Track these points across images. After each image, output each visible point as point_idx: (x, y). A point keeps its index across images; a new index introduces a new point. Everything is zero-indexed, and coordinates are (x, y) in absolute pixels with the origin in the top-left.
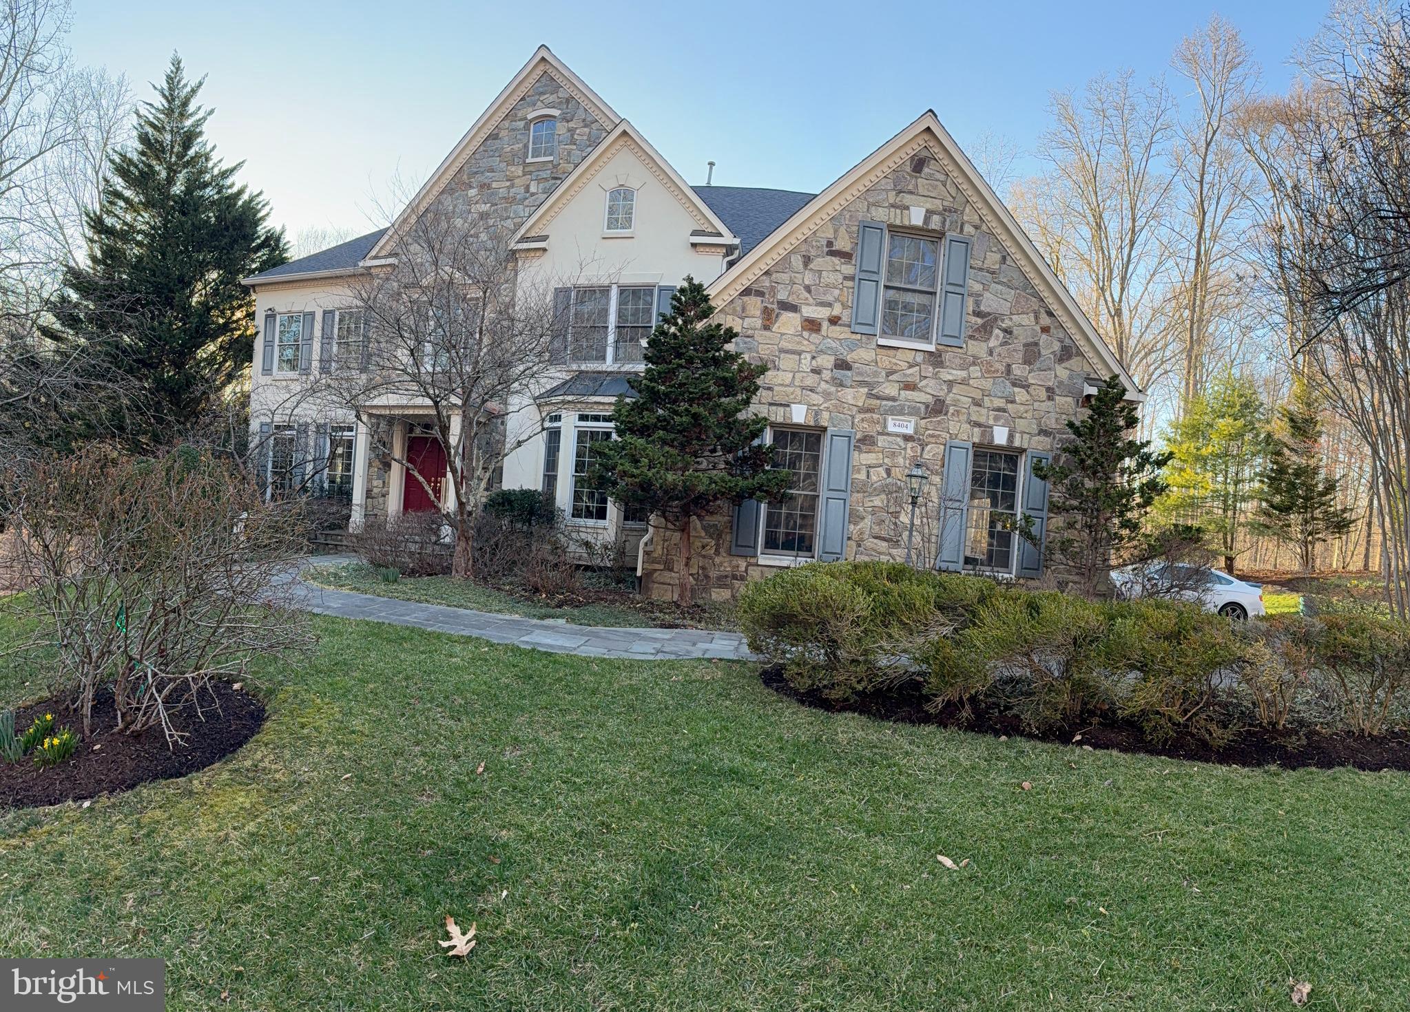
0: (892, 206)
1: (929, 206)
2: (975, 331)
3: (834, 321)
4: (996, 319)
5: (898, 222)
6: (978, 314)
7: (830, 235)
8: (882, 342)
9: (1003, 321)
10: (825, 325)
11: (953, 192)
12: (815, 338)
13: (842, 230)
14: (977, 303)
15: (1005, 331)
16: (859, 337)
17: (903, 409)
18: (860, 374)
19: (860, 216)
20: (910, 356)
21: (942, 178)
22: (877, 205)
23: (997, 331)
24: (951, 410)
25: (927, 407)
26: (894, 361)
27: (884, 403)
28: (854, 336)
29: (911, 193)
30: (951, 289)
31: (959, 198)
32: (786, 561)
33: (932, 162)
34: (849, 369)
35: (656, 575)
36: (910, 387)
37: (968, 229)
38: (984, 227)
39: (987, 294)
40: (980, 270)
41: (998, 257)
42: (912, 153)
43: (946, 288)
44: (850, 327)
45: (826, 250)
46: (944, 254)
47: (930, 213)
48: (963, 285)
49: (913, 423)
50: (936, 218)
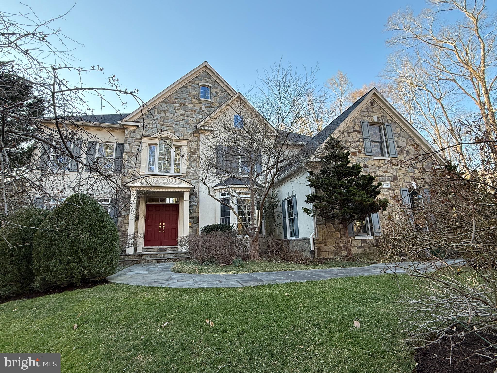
0: (368, 116)
1: (377, 115)
2: (399, 152)
3: (360, 152)
4: (403, 148)
5: (371, 121)
6: (398, 147)
7: (353, 125)
8: (375, 158)
9: (405, 148)
10: (358, 153)
11: (383, 111)
12: (356, 158)
13: (356, 124)
14: (397, 144)
15: (407, 151)
16: (368, 156)
17: (385, 179)
18: (371, 169)
19: (360, 119)
20: (383, 162)
21: (379, 107)
22: (364, 116)
23: (405, 152)
24: (399, 178)
25: (392, 178)
26: (379, 163)
27: (380, 178)
28: (366, 157)
29: (372, 112)
30: (390, 140)
31: (385, 113)
32: (364, 237)
33: (375, 103)
34: (368, 167)
35: (321, 248)
36: (386, 172)
37: (390, 122)
38: (393, 121)
39: (399, 141)
40: (396, 133)
41: (399, 129)
42: (370, 100)
43: (389, 139)
44: (365, 154)
45: (353, 130)
46: (384, 130)
47: (378, 118)
48: (393, 139)
49: (389, 183)
50: (380, 119)
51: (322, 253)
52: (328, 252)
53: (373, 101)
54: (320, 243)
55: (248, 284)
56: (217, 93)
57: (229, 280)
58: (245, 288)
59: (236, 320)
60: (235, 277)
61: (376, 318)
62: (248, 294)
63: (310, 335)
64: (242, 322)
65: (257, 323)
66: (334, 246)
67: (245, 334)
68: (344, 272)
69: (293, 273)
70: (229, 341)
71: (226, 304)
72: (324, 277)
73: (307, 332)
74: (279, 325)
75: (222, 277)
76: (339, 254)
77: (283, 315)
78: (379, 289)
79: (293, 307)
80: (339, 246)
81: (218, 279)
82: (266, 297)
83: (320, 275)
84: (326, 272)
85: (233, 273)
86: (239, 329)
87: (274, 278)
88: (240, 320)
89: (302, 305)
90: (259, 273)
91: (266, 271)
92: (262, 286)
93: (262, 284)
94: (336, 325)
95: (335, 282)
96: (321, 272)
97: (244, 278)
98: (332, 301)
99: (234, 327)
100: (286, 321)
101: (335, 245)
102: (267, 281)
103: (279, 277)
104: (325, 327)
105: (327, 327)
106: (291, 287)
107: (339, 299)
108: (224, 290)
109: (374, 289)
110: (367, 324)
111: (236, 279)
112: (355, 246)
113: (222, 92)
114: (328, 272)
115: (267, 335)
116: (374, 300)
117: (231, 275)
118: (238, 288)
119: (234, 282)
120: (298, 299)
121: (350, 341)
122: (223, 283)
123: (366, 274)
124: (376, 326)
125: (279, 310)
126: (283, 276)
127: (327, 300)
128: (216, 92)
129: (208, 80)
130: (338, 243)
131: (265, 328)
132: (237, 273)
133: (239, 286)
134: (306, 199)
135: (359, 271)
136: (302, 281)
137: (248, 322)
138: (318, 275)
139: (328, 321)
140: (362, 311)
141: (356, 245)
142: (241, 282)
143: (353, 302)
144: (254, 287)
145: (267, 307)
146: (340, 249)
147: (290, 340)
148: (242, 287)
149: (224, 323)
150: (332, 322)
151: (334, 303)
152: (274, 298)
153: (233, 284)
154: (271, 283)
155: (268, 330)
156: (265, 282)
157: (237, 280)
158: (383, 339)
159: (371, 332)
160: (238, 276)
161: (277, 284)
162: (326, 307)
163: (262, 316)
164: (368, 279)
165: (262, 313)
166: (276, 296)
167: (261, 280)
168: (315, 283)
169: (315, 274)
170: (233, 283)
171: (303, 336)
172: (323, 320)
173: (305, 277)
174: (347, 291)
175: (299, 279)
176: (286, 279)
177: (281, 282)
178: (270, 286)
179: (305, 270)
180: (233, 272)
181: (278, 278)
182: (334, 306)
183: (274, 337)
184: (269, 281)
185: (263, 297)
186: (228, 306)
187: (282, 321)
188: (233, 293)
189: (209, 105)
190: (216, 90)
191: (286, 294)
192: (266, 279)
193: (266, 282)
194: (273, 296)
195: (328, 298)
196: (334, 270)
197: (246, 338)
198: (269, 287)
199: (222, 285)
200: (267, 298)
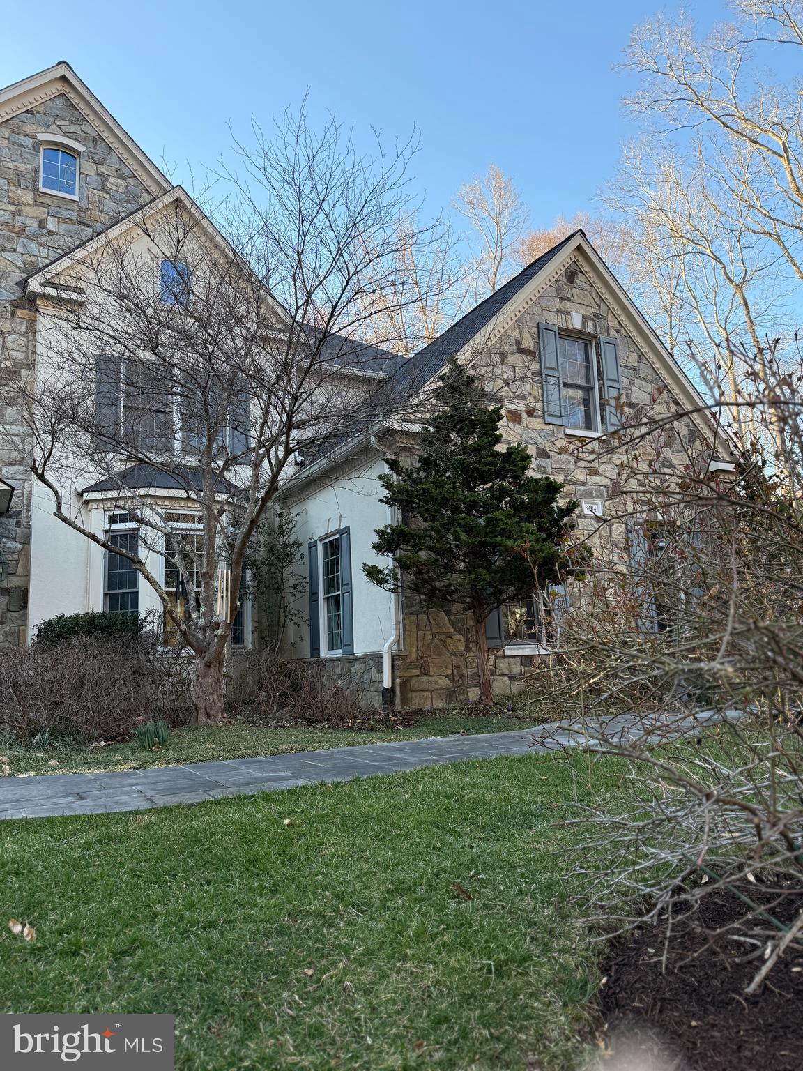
0: (558, 311)
1: (583, 312)
2: (630, 420)
3: (530, 413)
4: (642, 409)
5: (565, 326)
6: (631, 405)
7: (517, 334)
8: (569, 432)
9: (647, 411)
10: (524, 416)
11: (598, 300)
12: (518, 428)
13: (526, 330)
14: (628, 396)
15: (649, 419)
16: (551, 427)
17: (591, 493)
18: (557, 461)
19: (537, 319)
21: (589, 288)
22: (547, 309)
25: (607, 489)
27: (578, 487)
28: (546, 427)
29: (570, 300)
30: (610, 383)
31: (603, 306)
32: (528, 650)
33: (580, 275)
34: (548, 456)
35: (413, 682)
36: (593, 472)
37: (613, 333)
38: (623, 331)
39: (633, 388)
40: (626, 367)
41: (635, 356)
42: (567, 266)
43: (607, 383)
44: (544, 418)
45: (516, 347)
46: (598, 354)
47: (585, 318)
48: (617, 381)
49: (600, 505)
50: (590, 323)
51: (414, 695)
52: (431, 691)
53: (574, 267)
54: (409, 668)
55: (172, 800)
56: (103, 177)
57: (112, 791)
58: (160, 811)
59: (116, 913)
60: (134, 781)
61: (523, 870)
62: (169, 828)
63: (337, 934)
64: (134, 917)
65: (182, 917)
66: (447, 676)
67: (139, 952)
68: (465, 748)
69: (320, 758)
70: (82, 981)
71: (88, 865)
72: (407, 764)
73: (331, 926)
74: (250, 917)
75: (90, 781)
76: (461, 697)
77: (268, 883)
78: (546, 789)
79: (299, 859)
80: (462, 676)
81: (76, 791)
82: (225, 833)
83: (397, 758)
84: (415, 749)
85: (131, 768)
86: (121, 941)
87: (260, 774)
88: (126, 912)
89: (329, 851)
90: (218, 763)
91: (240, 756)
92: (218, 802)
93: (218, 797)
94: (416, 900)
95: (433, 777)
96: (401, 749)
97: (164, 781)
98: (415, 832)
99: (107, 936)
100: (273, 902)
101: (449, 672)
102: (235, 785)
103: (275, 771)
104: (384, 906)
105: (388, 908)
106: (306, 801)
107: (435, 825)
108: (88, 822)
109: (532, 792)
110: (499, 887)
111: (137, 784)
112: (504, 675)
113: (120, 177)
114: (419, 749)
115: (209, 949)
116: (527, 820)
117: (123, 775)
118: (137, 813)
119: (126, 794)
120: (320, 833)
121: (445, 938)
122: (90, 802)
123: (519, 751)
124: (520, 892)
125: (256, 870)
126: (287, 769)
127: (402, 829)
128: (98, 175)
129: (72, 128)
130: (458, 667)
131: (204, 928)
132: (145, 768)
133: (141, 808)
134: (376, 539)
135: (504, 744)
136: (340, 779)
137: (155, 915)
138: (391, 758)
139: (396, 889)
140: (491, 854)
141: (507, 672)
142: (150, 794)
143: (472, 832)
144: (189, 807)
145: (222, 864)
146: (463, 684)
147: (276, 957)
148: (149, 811)
149: (73, 926)
150: (409, 890)
151: (420, 837)
152: (248, 834)
153: (122, 803)
154: (248, 791)
155: (214, 934)
156: (226, 791)
157: (139, 788)
158: (531, 924)
159: (503, 908)
160: (145, 777)
161: (263, 792)
162: (395, 850)
163: (204, 893)
164: (522, 766)
165: (202, 885)
166: (255, 829)
167: (217, 785)
168: (378, 783)
169: (384, 757)
170: (124, 799)
171: (317, 941)
172: (382, 888)
173: (353, 767)
174: (460, 799)
175: (335, 775)
176: (297, 777)
177: (277, 786)
178: (242, 800)
179: (357, 748)
180: (134, 764)
181: (271, 774)
182: (419, 844)
183: (228, 952)
184: (242, 785)
185: (213, 834)
186: (94, 872)
187: (262, 901)
188: (117, 830)
189: (73, 215)
190: (102, 169)
191: (287, 822)
192: (235, 779)
193: (232, 790)
194: (246, 830)
195: (406, 824)
196: (438, 742)
197: (140, 964)
198: (238, 804)
199: (84, 808)
200: (227, 839)
